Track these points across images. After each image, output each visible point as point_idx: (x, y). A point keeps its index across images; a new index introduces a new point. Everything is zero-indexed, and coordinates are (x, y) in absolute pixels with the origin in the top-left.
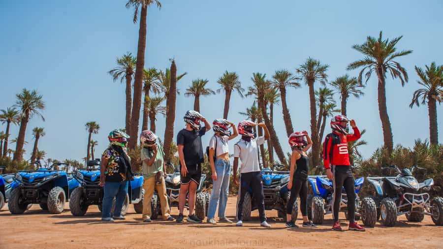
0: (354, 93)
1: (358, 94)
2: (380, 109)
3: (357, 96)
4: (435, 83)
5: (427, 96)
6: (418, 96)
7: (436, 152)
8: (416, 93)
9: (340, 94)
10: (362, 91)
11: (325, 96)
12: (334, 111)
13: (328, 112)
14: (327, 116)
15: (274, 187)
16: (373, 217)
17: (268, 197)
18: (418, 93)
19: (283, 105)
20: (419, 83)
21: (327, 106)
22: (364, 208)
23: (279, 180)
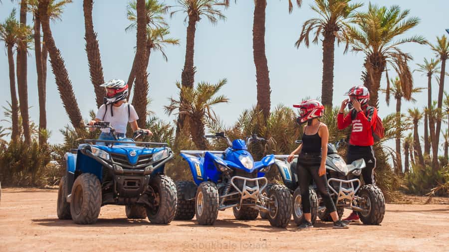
0: (209, 14)
1: (216, 16)
2: (254, 47)
3: (213, 20)
4: (338, 12)
5: (322, 30)
6: (309, 29)
7: (331, 120)
8: (306, 23)
9: (186, 14)
10: (223, 13)
11: (151, 14)
12: (165, 41)
13: (154, 43)
14: (152, 49)
15: (143, 168)
16: (287, 213)
17: (131, 183)
18: (310, 24)
19: (86, 24)
20: (313, 9)
21: (154, 31)
22: (274, 200)
23: (150, 156)
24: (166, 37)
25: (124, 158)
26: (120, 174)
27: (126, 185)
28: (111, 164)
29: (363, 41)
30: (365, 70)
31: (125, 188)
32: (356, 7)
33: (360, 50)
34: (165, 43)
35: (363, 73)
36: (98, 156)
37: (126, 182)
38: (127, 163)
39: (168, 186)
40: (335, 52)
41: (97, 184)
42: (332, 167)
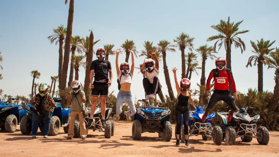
0: (210, 56)
1: (213, 57)
3: (212, 59)
5: (257, 60)
6: (251, 60)
7: (261, 97)
9: (202, 57)
11: (192, 58)
12: (197, 68)
13: (193, 69)
14: (192, 71)
15: (157, 118)
16: (220, 139)
17: (153, 124)
18: (251, 58)
19: (164, 63)
20: (253, 51)
21: (193, 65)
22: (214, 133)
23: (161, 113)
24: (197, 67)
25: (150, 114)
26: (147, 120)
27: (150, 125)
28: (144, 116)
29: (274, 63)
30: (275, 75)
31: (151, 126)
32: (272, 50)
33: (272, 67)
34: (197, 69)
35: (275, 77)
36: (140, 113)
37: (151, 124)
38: (151, 116)
39: (168, 126)
40: (263, 69)
41: (139, 124)
42: (242, 118)
